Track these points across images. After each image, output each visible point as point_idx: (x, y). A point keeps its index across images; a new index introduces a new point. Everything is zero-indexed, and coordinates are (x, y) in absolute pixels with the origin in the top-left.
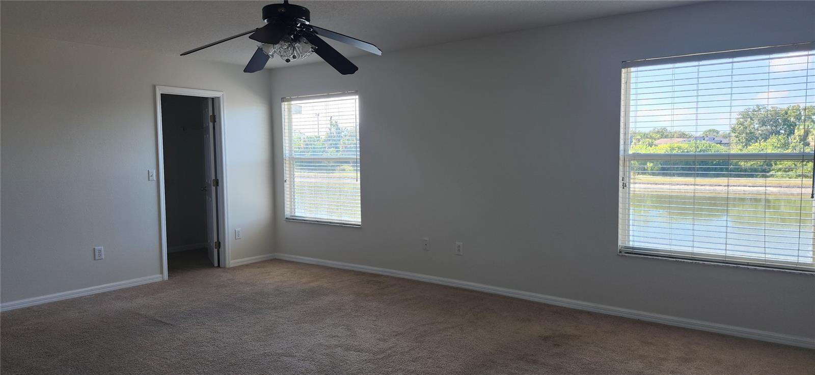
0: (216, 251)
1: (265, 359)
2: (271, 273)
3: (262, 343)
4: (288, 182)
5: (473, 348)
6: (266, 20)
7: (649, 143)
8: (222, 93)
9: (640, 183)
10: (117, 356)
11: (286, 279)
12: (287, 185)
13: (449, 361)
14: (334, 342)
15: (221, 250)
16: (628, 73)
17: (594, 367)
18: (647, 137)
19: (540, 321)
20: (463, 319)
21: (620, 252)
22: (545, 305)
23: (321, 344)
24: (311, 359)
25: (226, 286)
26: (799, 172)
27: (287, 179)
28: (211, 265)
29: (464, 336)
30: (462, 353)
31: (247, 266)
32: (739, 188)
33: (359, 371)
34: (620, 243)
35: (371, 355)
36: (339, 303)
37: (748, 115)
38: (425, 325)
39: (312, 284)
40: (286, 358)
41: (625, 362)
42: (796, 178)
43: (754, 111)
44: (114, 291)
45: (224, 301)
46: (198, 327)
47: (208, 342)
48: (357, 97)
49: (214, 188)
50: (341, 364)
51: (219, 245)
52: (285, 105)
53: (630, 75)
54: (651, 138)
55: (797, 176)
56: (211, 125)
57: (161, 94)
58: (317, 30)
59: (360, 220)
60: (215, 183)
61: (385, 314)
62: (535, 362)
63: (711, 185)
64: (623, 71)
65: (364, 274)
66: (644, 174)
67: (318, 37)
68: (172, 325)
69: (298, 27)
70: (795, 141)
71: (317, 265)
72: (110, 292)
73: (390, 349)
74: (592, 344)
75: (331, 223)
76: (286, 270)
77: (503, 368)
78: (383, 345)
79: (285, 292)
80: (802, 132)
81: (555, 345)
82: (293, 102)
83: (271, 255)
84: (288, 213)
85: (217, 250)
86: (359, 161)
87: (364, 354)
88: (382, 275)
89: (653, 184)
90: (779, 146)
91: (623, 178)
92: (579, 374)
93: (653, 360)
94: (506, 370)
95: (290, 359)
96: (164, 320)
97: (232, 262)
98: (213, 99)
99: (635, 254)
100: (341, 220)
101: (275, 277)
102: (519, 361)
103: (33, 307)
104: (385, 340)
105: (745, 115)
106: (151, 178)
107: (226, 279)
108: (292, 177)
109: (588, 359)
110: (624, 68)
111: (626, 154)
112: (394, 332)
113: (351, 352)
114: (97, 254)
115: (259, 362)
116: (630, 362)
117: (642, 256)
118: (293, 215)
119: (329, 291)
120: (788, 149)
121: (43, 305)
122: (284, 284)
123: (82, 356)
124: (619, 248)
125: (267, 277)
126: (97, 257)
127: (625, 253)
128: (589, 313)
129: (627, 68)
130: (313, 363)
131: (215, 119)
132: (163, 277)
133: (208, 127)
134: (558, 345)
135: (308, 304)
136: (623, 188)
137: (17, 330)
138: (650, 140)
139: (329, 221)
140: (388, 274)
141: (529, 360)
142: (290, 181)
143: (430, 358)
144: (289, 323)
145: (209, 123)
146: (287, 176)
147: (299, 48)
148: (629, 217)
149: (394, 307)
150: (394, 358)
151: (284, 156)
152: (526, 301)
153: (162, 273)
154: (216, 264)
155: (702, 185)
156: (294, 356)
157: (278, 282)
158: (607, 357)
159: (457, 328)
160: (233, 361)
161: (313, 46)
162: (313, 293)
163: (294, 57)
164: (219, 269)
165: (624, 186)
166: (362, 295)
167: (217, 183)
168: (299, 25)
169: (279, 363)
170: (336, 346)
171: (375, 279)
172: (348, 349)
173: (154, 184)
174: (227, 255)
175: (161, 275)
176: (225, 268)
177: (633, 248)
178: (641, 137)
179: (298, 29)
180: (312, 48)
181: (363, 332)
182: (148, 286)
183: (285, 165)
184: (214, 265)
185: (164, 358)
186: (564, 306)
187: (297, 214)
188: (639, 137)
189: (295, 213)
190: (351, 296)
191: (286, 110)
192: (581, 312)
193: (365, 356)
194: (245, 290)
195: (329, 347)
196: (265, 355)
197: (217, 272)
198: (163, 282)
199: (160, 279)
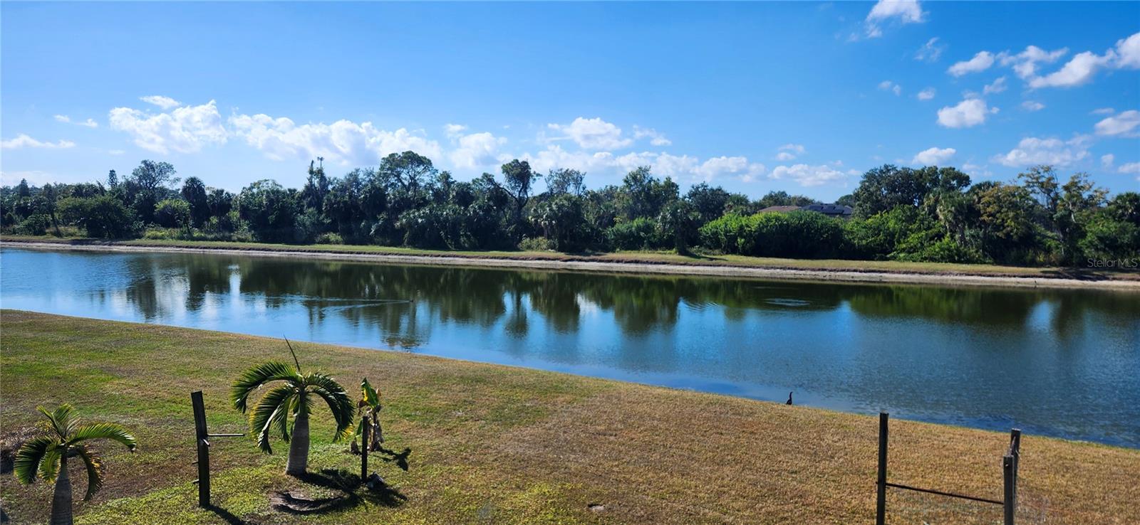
7: (743, 211)
9: (725, 266)
26: (925, 254)
32: (847, 274)
37: (875, 177)
42: (920, 261)
43: (881, 171)
55: (922, 258)
63: (813, 270)
66: (733, 253)
70: (923, 213)
80: (932, 202)
89: (742, 267)
90: (904, 218)
105: (870, 177)
120: (915, 223)
138: (746, 208)
155: (802, 270)
178: (735, 203)
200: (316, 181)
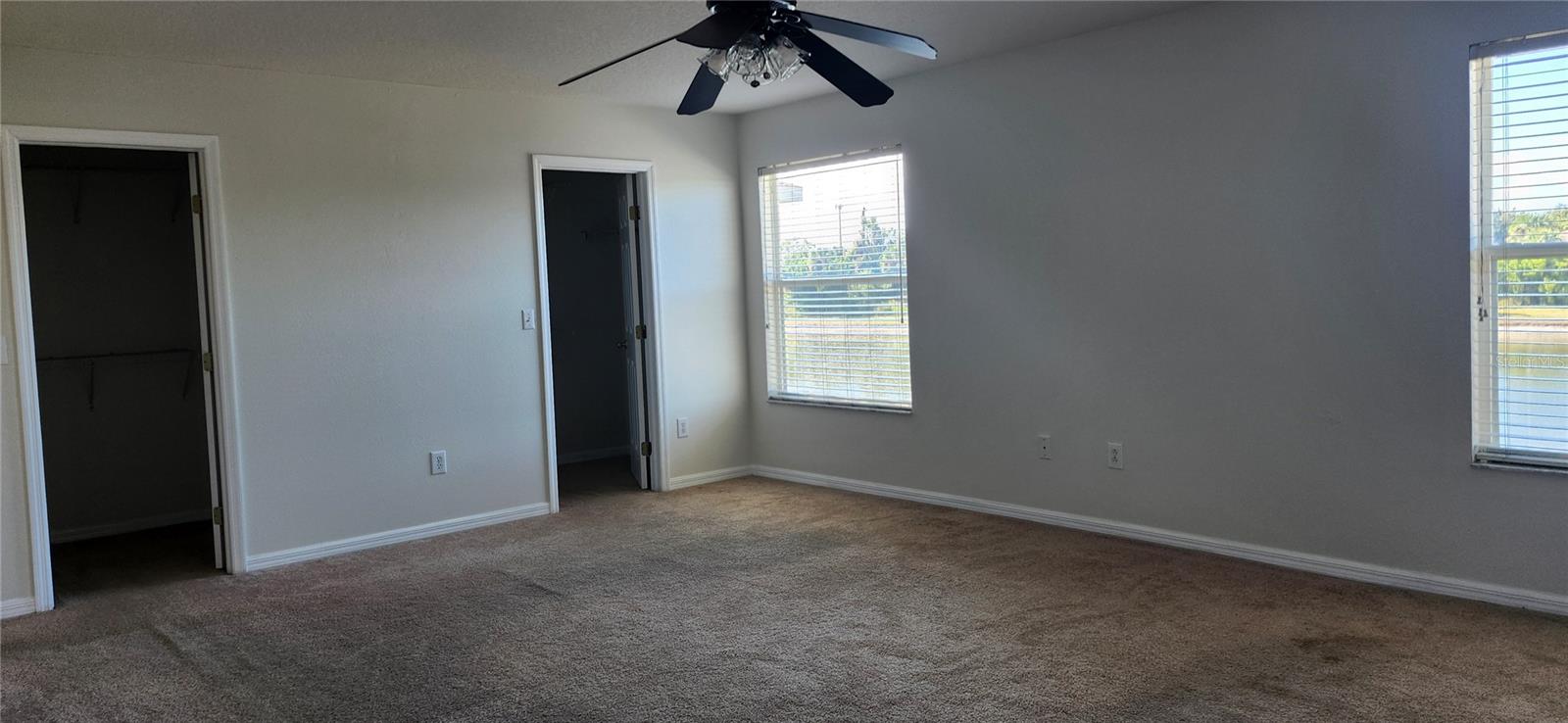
0: (643, 459)
1: (725, 663)
2: (743, 502)
3: (719, 633)
4: (772, 329)
5: (1144, 660)
6: (713, 9)
8: (649, 164)
10: (460, 649)
11: (770, 514)
12: (770, 334)
13: (1092, 684)
14: (856, 636)
15: (653, 457)
16: (1484, 71)
17: (1417, 707)
18: (1542, 225)
19: (1295, 608)
20: (1123, 599)
21: (1477, 461)
22: (1307, 574)
23: (831, 640)
24: (811, 668)
25: (659, 526)
27: (771, 321)
28: (635, 486)
29: (1126, 633)
30: (1120, 669)
31: (700, 488)
33: (904, 695)
34: (1476, 441)
35: (931, 664)
36: (867, 562)
38: (1043, 609)
39: (817, 524)
40: (763, 664)
41: (1490, 698)
44: (466, 532)
45: (656, 553)
46: (606, 599)
47: (622, 629)
48: (900, 156)
49: (638, 343)
50: (869, 680)
51: (648, 448)
52: (764, 182)
53: (1490, 74)
54: (1551, 225)
56: (632, 224)
57: (543, 171)
58: (808, 19)
59: (910, 399)
60: (640, 332)
61: (960, 585)
62: (1282, 693)
64: (1474, 65)
65: (919, 506)
66: (1536, 301)
67: (811, 33)
68: (560, 595)
69: (774, 18)
71: (830, 488)
72: (457, 534)
73: (968, 654)
74: (1412, 657)
75: (853, 405)
76: (771, 496)
77: (1210, 703)
78: (953, 646)
79: (768, 539)
81: (1328, 658)
82: (779, 175)
83: (744, 468)
84: (773, 387)
85: (645, 457)
86: (905, 281)
87: (915, 662)
88: (956, 509)
91: (1479, 299)
92: (1382, 721)
93: (1557, 698)
94: (1218, 707)
95: (770, 666)
96: (546, 585)
97: (671, 480)
98: (634, 176)
99: (1512, 464)
100: (873, 401)
101: (748, 511)
102: (1246, 690)
103: (326, 558)
104: (958, 637)
106: (527, 325)
107: (660, 512)
108: (780, 317)
109: (1404, 690)
110: (1475, 57)
111: (1485, 245)
112: (978, 621)
113: (890, 658)
114: (435, 462)
115: (711, 669)
116: (1504, 700)
117: (1528, 469)
118: (783, 390)
119: (849, 538)
121: (344, 555)
122: (765, 523)
123: (400, 648)
124: (1474, 452)
125: (734, 509)
126: (435, 470)
127: (1489, 462)
128: (1408, 594)
129: (1483, 57)
130: (814, 675)
131: (638, 213)
132: (550, 508)
133: (627, 229)
134: (1336, 660)
135: (810, 562)
136: (1481, 320)
137: (297, 598)
138: (1549, 231)
139: (850, 402)
140: (967, 507)
141: (1267, 689)
142: (777, 327)
143: (1050, 677)
144: (773, 596)
145: (628, 221)
146: (770, 318)
147: (775, 59)
148: (1496, 383)
149: (979, 572)
150: (976, 672)
151: (765, 279)
152: (1264, 566)
153: (548, 499)
154: (644, 485)
156: (776, 661)
157: (755, 519)
158: (1447, 687)
159: (1111, 618)
160: (665, 666)
161: (803, 52)
162: (819, 542)
163: (767, 76)
164: (650, 493)
165: (1483, 314)
166: (914, 547)
167: (643, 332)
168: (775, 14)
169: (750, 674)
170: (861, 645)
171: (940, 515)
172: (882, 652)
173: (532, 335)
174: (663, 466)
175: (547, 504)
176: (659, 491)
177: (1507, 452)
178: (1529, 225)
179: (774, 21)
180: (800, 55)
181: (914, 618)
182: (524, 524)
183: (765, 295)
184: (640, 487)
185: (542, 655)
186: (1350, 577)
187: (790, 390)
188: (1523, 226)
189: (785, 387)
190: (893, 548)
191: (768, 191)
192: (1390, 591)
193: (917, 666)
194: (694, 532)
195: (846, 645)
196: (724, 656)
197: (643, 500)
198: (551, 517)
199: (545, 512)
200: (869, 232)
